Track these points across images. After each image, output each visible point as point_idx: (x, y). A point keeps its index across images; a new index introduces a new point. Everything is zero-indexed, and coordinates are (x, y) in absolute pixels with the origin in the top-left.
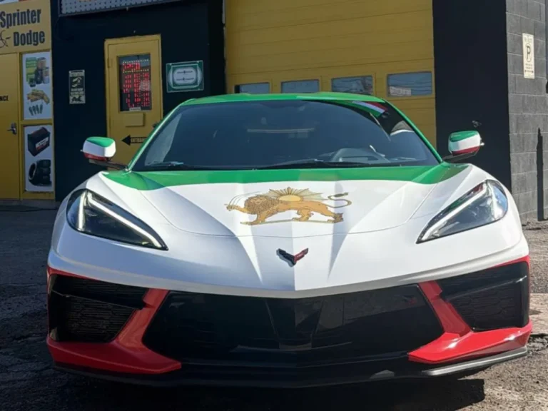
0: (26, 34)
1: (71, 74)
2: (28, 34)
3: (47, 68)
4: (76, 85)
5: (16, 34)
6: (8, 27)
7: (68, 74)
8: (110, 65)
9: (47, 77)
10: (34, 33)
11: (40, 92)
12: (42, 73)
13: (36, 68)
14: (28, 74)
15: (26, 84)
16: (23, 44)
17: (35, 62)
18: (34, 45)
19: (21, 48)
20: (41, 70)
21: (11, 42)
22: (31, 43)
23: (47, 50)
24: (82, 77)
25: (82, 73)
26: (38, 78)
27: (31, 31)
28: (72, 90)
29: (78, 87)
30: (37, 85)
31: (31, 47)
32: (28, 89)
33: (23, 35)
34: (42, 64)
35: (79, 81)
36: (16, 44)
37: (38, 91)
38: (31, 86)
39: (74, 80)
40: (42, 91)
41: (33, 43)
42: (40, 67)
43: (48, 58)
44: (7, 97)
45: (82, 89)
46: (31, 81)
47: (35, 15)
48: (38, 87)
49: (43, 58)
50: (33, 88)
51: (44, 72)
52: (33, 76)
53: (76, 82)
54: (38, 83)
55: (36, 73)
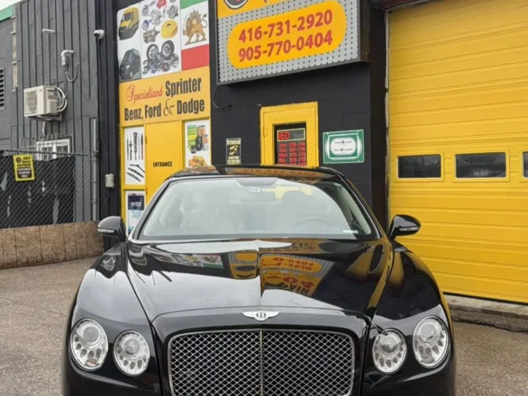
0: (188, 102)
1: (228, 142)
2: (189, 103)
3: (207, 136)
4: (233, 153)
5: (179, 102)
6: (172, 96)
7: (225, 142)
8: (265, 134)
9: (206, 144)
10: (195, 102)
11: (200, 159)
12: (202, 140)
13: (196, 136)
14: (189, 141)
15: (188, 151)
16: (185, 113)
17: (195, 129)
18: (195, 113)
19: (184, 116)
20: (201, 138)
21: (175, 110)
22: (192, 111)
23: (207, 118)
24: (238, 145)
25: (239, 142)
26: (198, 146)
27: (192, 99)
28: (229, 158)
29: (235, 155)
30: (197, 152)
31: (192, 115)
32: (189, 156)
33: (185, 103)
34: (202, 131)
35: (236, 149)
36: (179, 113)
37: (198, 157)
38: (193, 152)
39: (231, 148)
40: (202, 158)
41: (194, 111)
42: (200, 135)
43: (207, 126)
44: (171, 163)
45: (238, 157)
46: (192, 147)
47: (196, 84)
48: (199, 154)
49: (203, 126)
50: (195, 154)
51: (203, 139)
52: (194, 143)
53: (232, 151)
54: (199, 149)
55: (197, 140)
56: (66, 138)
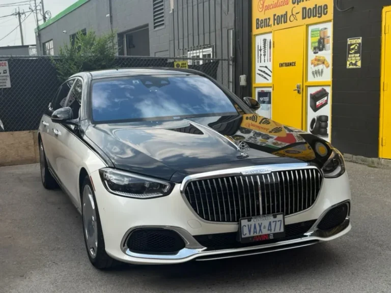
0: (312, 8)
1: (349, 41)
2: (314, 8)
3: (328, 37)
4: (353, 51)
5: (304, 8)
6: (298, 4)
7: (347, 42)
8: (387, 31)
9: (328, 45)
10: (319, 7)
11: (321, 58)
12: (324, 41)
13: (319, 37)
14: (312, 43)
15: (311, 52)
16: (309, 18)
17: (318, 32)
18: (319, 17)
19: (308, 21)
20: (324, 39)
21: (300, 16)
22: (316, 16)
23: (329, 21)
24: (359, 44)
25: (360, 41)
26: (320, 46)
27: (316, 5)
28: (350, 56)
29: (355, 53)
30: (319, 52)
31: (316, 19)
32: (312, 56)
33: (310, 9)
34: (324, 33)
35: (356, 48)
36: (304, 18)
37: (320, 57)
38: (315, 53)
39: (352, 47)
40: (323, 57)
41: (318, 15)
42: (322, 37)
43: (330, 27)
44: (295, 63)
45: (358, 55)
46: (315, 48)
48: (320, 54)
49: (326, 29)
50: (317, 55)
51: (325, 40)
52: (316, 45)
53: (353, 49)
54: (321, 50)
55: (319, 42)
56: (210, 47)
